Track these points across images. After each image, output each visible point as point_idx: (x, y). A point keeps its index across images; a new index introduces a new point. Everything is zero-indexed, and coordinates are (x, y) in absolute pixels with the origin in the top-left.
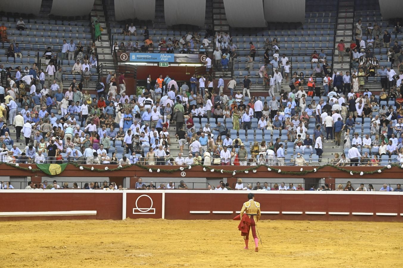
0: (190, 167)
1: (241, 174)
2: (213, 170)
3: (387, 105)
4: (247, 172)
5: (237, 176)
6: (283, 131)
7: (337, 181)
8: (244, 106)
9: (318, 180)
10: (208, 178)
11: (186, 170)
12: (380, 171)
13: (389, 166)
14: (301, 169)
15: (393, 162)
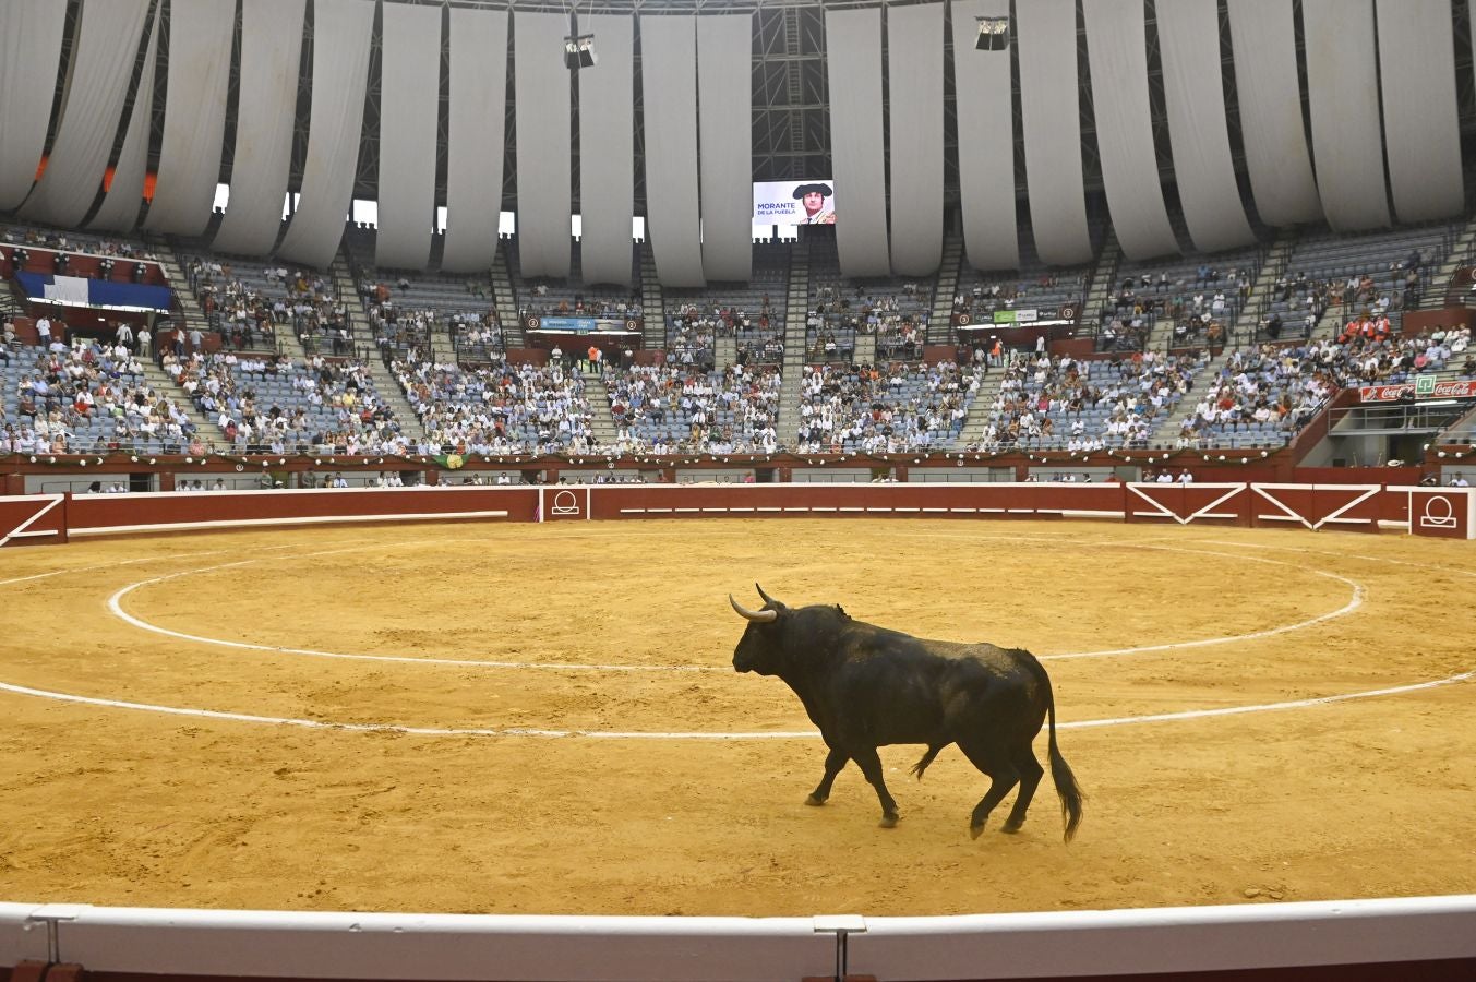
0: (619, 457)
1: (680, 465)
2: (646, 460)
3: (850, 381)
4: (687, 462)
5: (674, 468)
6: (729, 413)
7: (794, 471)
8: (682, 382)
9: (771, 471)
10: (641, 470)
11: (615, 460)
12: (843, 459)
13: (854, 454)
14: (752, 458)
15: (858, 448)
